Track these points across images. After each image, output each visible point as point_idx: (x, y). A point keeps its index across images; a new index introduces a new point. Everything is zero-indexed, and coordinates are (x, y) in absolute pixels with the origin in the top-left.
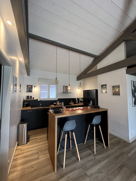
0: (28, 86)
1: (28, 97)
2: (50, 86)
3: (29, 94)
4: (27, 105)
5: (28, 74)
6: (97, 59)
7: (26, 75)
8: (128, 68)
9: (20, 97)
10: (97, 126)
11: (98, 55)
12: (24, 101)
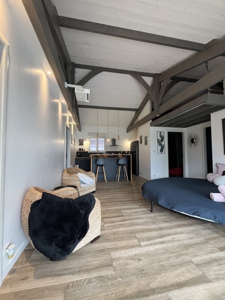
0: (80, 140)
1: (80, 149)
2: (99, 139)
3: (81, 147)
4: (80, 156)
5: (80, 130)
6: (138, 111)
7: (78, 131)
8: (153, 120)
9: (74, 149)
10: (122, 165)
11: (137, 108)
12: (77, 153)
